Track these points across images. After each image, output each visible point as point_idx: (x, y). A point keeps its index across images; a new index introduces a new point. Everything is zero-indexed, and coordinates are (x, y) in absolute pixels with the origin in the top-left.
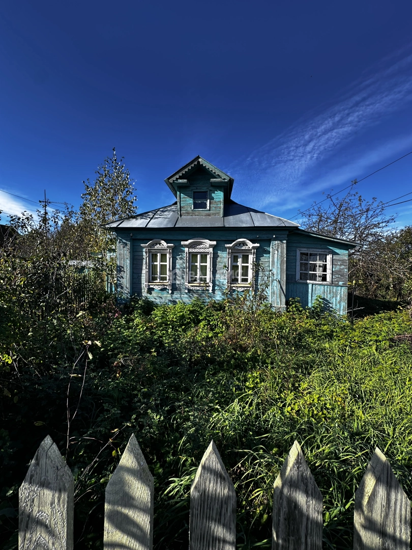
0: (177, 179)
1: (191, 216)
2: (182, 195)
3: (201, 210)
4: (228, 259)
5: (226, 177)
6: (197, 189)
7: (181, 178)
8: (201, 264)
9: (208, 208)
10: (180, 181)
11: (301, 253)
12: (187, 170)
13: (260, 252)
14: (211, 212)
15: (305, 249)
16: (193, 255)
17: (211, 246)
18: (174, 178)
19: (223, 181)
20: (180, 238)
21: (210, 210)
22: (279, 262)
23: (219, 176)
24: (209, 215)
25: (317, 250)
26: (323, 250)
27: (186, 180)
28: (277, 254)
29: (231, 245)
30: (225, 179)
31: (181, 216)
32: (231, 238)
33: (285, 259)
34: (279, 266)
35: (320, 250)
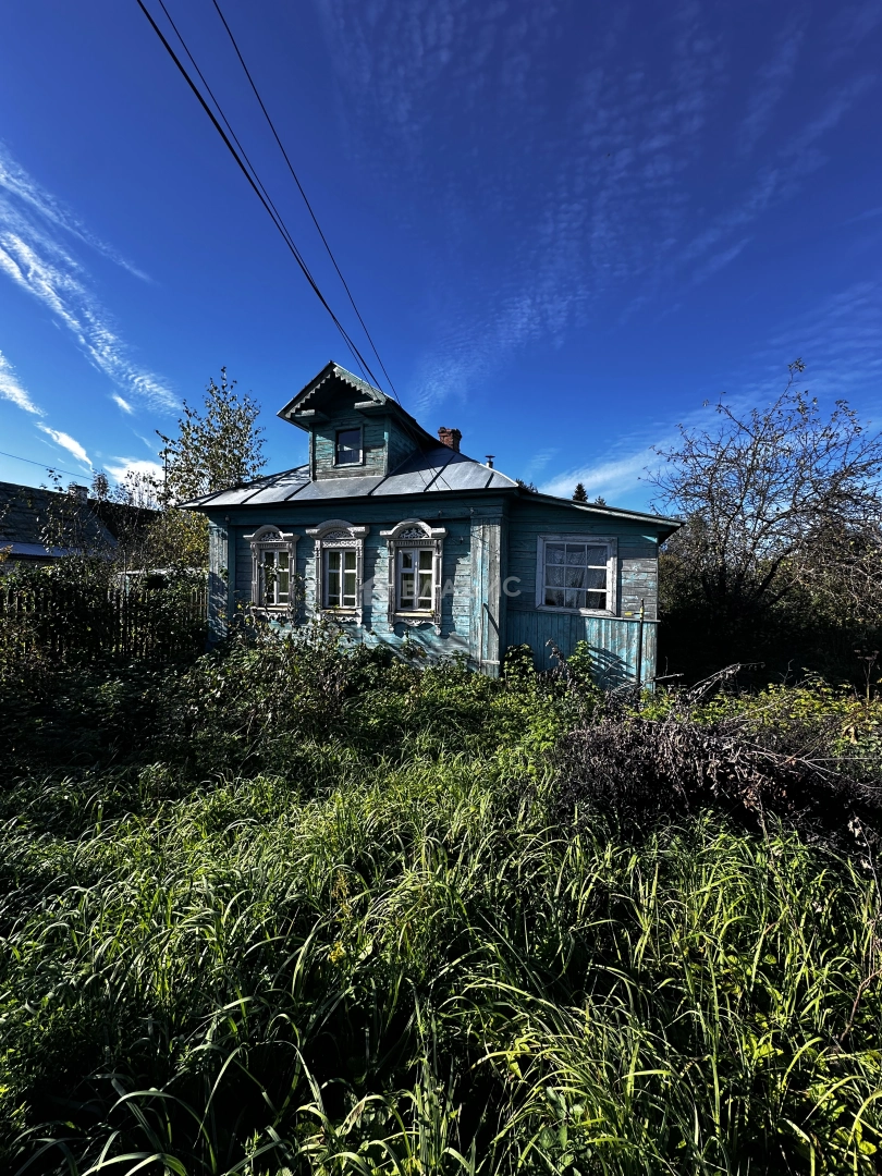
0: (297, 410)
1: (332, 477)
2: (318, 438)
3: (349, 464)
4: (390, 561)
5: (381, 398)
6: (342, 425)
7: (304, 407)
8: (347, 571)
9: (361, 460)
10: (304, 412)
11: (548, 546)
12: (308, 397)
13: (455, 547)
14: (368, 467)
15: (557, 537)
16: (331, 553)
17: (358, 535)
18: (293, 411)
19: (377, 404)
20: (306, 521)
21: (364, 464)
22: (487, 566)
23: (367, 398)
24: (362, 474)
25: (584, 538)
26: (597, 538)
27: (313, 411)
28: (485, 542)
29: (390, 533)
30: (378, 401)
31: (315, 478)
32: (391, 518)
33: (498, 559)
34: (486, 573)
35: (590, 538)
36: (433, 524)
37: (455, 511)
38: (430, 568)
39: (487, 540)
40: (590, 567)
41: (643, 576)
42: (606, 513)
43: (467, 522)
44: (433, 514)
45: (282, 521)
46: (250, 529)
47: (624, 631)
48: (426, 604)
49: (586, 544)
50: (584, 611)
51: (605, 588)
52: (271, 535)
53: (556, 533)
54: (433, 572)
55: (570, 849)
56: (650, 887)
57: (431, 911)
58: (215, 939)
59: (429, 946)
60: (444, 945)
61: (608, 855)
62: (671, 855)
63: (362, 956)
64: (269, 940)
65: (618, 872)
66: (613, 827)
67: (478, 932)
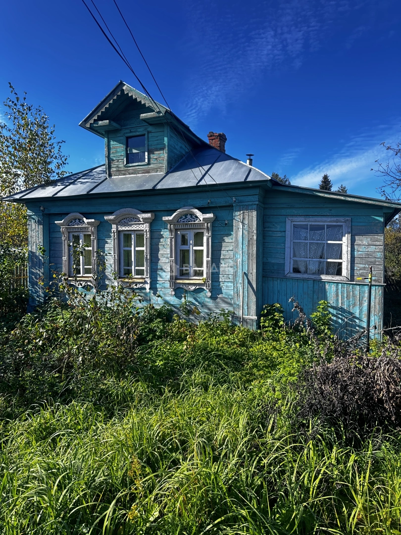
0: (95, 121)
1: (124, 175)
2: (112, 143)
3: (137, 164)
4: (171, 240)
5: (161, 110)
6: (131, 132)
7: (101, 118)
8: (137, 249)
9: (146, 160)
10: (100, 123)
11: (295, 226)
12: (107, 106)
13: (221, 229)
14: (152, 166)
15: (302, 219)
16: (124, 235)
17: (145, 220)
18: (92, 121)
19: (157, 115)
20: (104, 209)
21: (149, 164)
22: (246, 243)
23: (150, 110)
24: (148, 172)
25: (324, 219)
26: (335, 219)
27: (108, 121)
28: (245, 224)
29: (171, 218)
30: (159, 112)
31: (110, 175)
32: (172, 207)
33: (255, 237)
34: (246, 249)
35: (329, 219)
36: (203, 210)
37: (221, 200)
38: (202, 245)
39: (246, 222)
40: (329, 242)
41: (372, 248)
42: (342, 198)
43: (230, 208)
44: (203, 203)
45: (85, 210)
46: (61, 216)
47: (357, 293)
48: (200, 274)
49: (326, 224)
50: (324, 277)
51: (341, 258)
52: (77, 221)
53: (300, 216)
54: (204, 248)
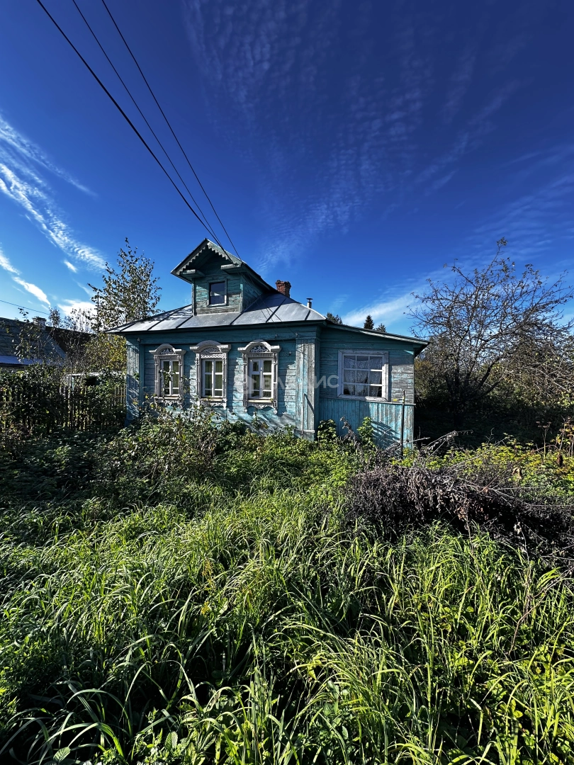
0: (184, 270)
1: (207, 313)
2: (197, 288)
3: (218, 305)
4: (245, 367)
5: (238, 262)
6: (213, 279)
7: (188, 268)
8: (216, 374)
9: (225, 302)
10: (188, 271)
11: (345, 357)
12: (194, 258)
13: (285, 358)
14: (229, 306)
15: (351, 351)
16: (206, 362)
17: (224, 350)
18: (181, 270)
19: (236, 266)
20: (189, 341)
21: (227, 305)
22: (306, 370)
23: (229, 262)
24: (227, 311)
25: (367, 352)
26: (376, 352)
27: (194, 270)
28: (305, 355)
29: (245, 349)
30: (236, 264)
31: (195, 314)
32: (246, 340)
33: (313, 366)
34: (306, 374)
35: (372, 352)
36: (271, 343)
37: (286, 335)
38: (270, 372)
39: (306, 353)
40: (372, 370)
41: (405, 376)
42: (382, 336)
43: (293, 341)
44: (272, 337)
45: (174, 341)
46: (154, 346)
47: (393, 411)
48: (268, 394)
49: (369, 356)
50: (368, 398)
51: (381, 383)
52: (168, 350)
53: (349, 349)
54: (272, 374)
55: (352, 546)
56: (400, 567)
57: (264, 583)
58: (131, 602)
59: (263, 604)
60: (272, 603)
61: (375, 549)
62: (413, 548)
63: (222, 612)
64: (164, 602)
65: (381, 559)
66: (379, 533)
67: (292, 595)
